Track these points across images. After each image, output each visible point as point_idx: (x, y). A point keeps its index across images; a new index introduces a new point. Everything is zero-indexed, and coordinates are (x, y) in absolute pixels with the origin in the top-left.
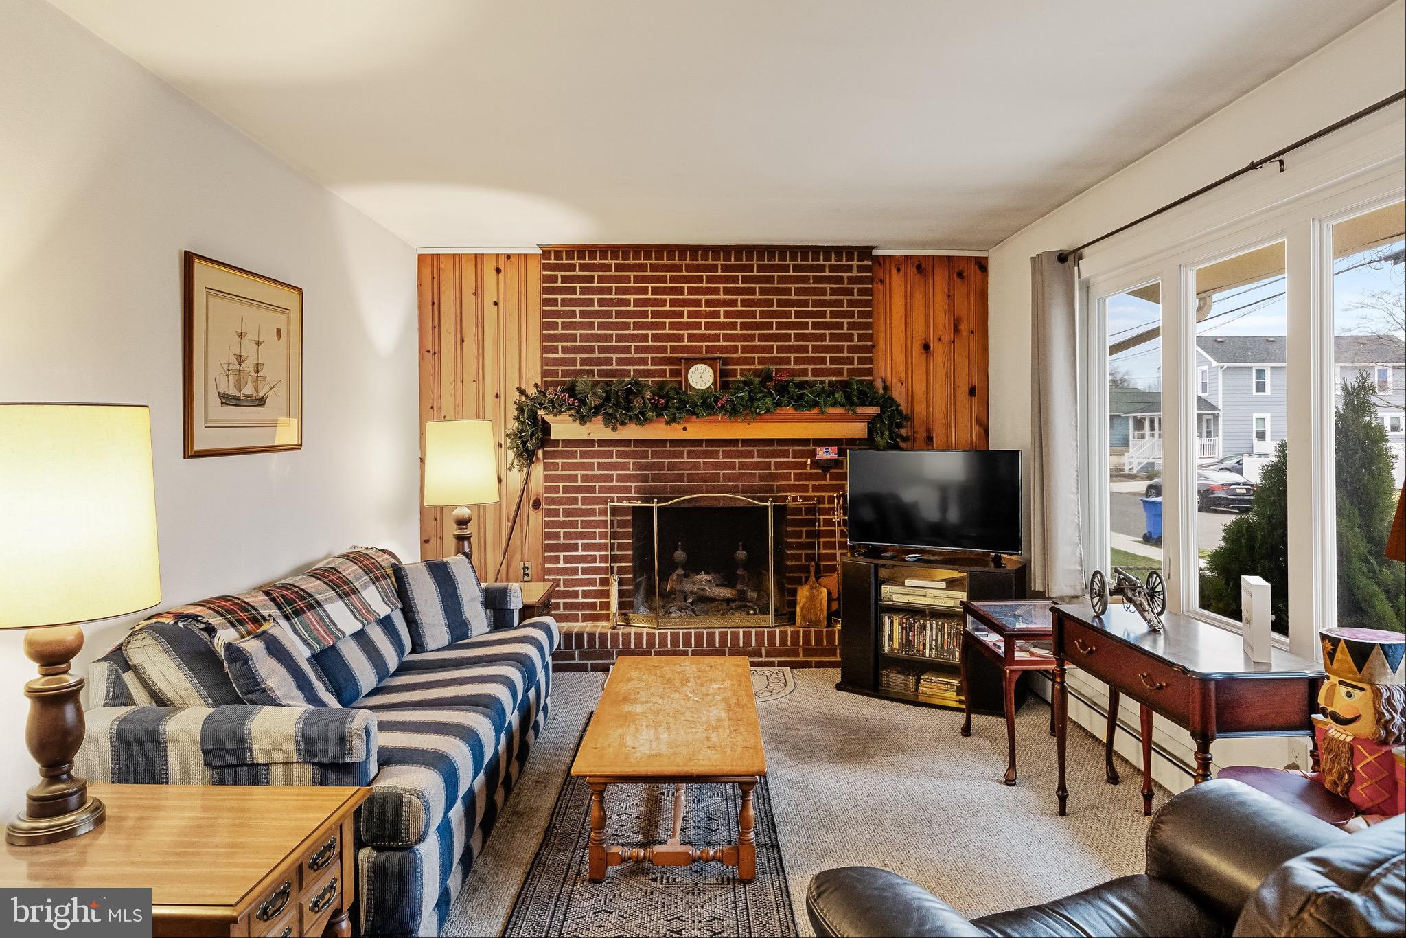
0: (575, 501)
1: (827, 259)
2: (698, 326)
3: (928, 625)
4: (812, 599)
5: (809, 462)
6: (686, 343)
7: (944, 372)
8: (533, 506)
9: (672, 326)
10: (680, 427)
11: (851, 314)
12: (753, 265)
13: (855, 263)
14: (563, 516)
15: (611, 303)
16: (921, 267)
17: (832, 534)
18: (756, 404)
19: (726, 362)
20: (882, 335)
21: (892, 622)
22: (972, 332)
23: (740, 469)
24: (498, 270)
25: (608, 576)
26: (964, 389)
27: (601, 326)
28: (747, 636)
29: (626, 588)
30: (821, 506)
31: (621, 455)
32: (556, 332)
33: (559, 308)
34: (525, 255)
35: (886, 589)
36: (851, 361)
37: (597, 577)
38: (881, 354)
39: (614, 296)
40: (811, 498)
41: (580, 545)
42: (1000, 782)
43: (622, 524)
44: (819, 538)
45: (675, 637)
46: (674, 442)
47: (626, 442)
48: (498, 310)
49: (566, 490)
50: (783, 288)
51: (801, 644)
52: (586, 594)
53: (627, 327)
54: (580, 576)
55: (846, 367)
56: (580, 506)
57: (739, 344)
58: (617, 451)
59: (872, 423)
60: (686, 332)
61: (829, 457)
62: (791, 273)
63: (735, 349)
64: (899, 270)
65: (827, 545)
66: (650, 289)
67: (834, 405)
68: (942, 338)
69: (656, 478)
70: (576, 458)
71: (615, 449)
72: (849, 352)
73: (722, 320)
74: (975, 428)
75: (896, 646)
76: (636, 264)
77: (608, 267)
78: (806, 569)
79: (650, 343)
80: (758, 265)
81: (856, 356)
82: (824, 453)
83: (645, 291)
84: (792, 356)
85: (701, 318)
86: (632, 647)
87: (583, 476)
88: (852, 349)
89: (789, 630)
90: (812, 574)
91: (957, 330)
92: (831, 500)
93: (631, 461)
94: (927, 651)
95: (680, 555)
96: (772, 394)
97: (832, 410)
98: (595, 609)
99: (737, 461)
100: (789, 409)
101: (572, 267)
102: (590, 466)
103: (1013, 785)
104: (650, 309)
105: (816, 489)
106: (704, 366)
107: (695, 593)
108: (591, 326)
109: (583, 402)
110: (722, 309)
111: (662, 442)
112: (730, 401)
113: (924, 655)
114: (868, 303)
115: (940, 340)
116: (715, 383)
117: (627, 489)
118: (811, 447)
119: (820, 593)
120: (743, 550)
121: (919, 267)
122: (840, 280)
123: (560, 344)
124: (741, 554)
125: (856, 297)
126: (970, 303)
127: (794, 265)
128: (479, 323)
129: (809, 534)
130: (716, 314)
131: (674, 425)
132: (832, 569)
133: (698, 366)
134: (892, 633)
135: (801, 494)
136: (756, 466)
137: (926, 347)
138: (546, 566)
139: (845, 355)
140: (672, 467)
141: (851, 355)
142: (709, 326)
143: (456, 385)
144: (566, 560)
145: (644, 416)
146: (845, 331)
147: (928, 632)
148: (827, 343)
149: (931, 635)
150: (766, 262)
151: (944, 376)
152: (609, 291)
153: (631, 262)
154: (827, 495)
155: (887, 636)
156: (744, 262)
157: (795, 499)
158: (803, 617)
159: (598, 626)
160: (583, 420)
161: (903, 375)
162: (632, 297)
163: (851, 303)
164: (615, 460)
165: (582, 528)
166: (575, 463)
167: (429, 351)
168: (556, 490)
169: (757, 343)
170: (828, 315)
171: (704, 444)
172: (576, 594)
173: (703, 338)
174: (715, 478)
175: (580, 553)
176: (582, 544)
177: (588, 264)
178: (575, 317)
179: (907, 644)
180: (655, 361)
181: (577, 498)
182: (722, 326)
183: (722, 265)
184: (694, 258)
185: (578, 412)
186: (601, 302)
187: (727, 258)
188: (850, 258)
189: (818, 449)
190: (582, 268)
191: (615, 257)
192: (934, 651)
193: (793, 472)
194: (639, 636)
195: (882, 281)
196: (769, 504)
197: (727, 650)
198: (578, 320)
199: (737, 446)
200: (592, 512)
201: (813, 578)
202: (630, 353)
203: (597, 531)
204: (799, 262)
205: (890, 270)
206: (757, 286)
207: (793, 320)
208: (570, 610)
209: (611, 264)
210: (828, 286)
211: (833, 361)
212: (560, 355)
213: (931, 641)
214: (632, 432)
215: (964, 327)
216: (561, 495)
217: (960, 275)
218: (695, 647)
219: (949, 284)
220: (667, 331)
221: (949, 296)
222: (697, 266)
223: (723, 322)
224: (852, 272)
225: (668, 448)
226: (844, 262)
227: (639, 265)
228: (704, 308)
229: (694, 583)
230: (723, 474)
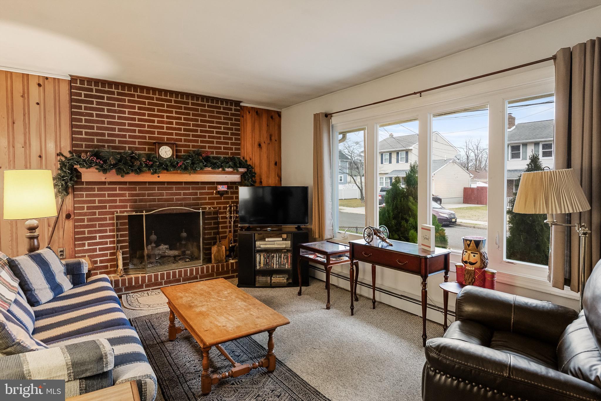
0: (94, 214)
1: (222, 104)
2: (163, 128)
3: (275, 256)
4: (219, 251)
5: (215, 192)
6: (156, 135)
7: (266, 155)
8: (66, 218)
9: (149, 126)
10: (156, 175)
11: (232, 129)
12: (189, 102)
13: (233, 107)
14: (87, 222)
15: (115, 111)
16: (258, 112)
17: (225, 222)
18: (195, 166)
19: (177, 146)
20: (243, 139)
21: (260, 256)
22: (276, 141)
23: (183, 195)
24: (39, 85)
25: (115, 251)
26: (273, 163)
27: (109, 123)
28: (191, 271)
29: (125, 256)
30: (220, 211)
31: (121, 189)
32: (81, 124)
33: (83, 111)
34: (59, 79)
35: (258, 243)
36: (232, 149)
37: (109, 252)
38: (242, 147)
39: (116, 108)
40: (216, 208)
42: (325, 309)
43: (122, 224)
44: (219, 225)
45: (156, 276)
47: (125, 183)
48: (40, 108)
49: (89, 208)
50: (203, 115)
51: (215, 271)
52: (101, 262)
53: (124, 125)
54: (98, 253)
55: (230, 151)
56: (97, 216)
57: (183, 138)
59: (243, 175)
60: (156, 130)
61: (223, 190)
62: (206, 108)
63: (180, 140)
64: (249, 113)
65: (222, 228)
66: (137, 107)
67: (229, 167)
68: (265, 142)
69: (141, 201)
70: (95, 191)
71: (118, 186)
74: (277, 178)
75: (262, 265)
76: (129, 94)
77: (113, 93)
78: (215, 238)
79: (137, 134)
80: (191, 103)
81: (234, 147)
82: (221, 188)
83: (134, 108)
84: (207, 145)
85: (164, 124)
86: (133, 284)
87: (99, 200)
88: (232, 144)
89: (210, 266)
90: (218, 240)
91: (271, 139)
92: (225, 208)
93: (127, 192)
94: (275, 266)
95: (154, 237)
96: (203, 162)
97: (227, 169)
98: (107, 268)
99: (182, 192)
100: (210, 169)
101: (91, 90)
102: (103, 195)
103: (329, 309)
104: (137, 117)
105: (217, 203)
106: (167, 147)
107: (160, 255)
108: (103, 122)
109: (105, 162)
110: (174, 121)
111: (144, 183)
112: (184, 164)
113: (274, 267)
114: (238, 125)
115: (265, 143)
116: (173, 155)
118: (215, 185)
119: (222, 248)
120: (185, 232)
121: (257, 112)
122: (227, 114)
123: (84, 130)
124: (184, 234)
125: (234, 122)
126: (275, 129)
127: (208, 105)
128: (26, 114)
129: (215, 223)
130: (172, 123)
131: (154, 175)
132: (225, 237)
133: (164, 147)
134: (260, 260)
135: (212, 206)
136: (191, 194)
137: (260, 145)
138: (77, 249)
139: (230, 146)
140: (149, 195)
141: (232, 146)
142: (168, 128)
144: (90, 245)
145: (140, 170)
146: (229, 136)
147: (275, 258)
148: (222, 140)
149: (276, 260)
150: (195, 102)
151: (266, 158)
152: (113, 105)
153: (126, 92)
154: (222, 206)
155: (258, 262)
156: (185, 100)
157: (210, 208)
158: (215, 259)
160: (105, 171)
161: (251, 156)
162: (127, 110)
164: (118, 192)
165: (99, 227)
166: (94, 194)
168: (82, 208)
169: (191, 138)
170: (222, 128)
171: (166, 184)
173: (165, 134)
174: (172, 200)
175: (98, 241)
176: (99, 236)
177: (101, 90)
178: (93, 117)
179: (266, 264)
180: (140, 143)
181: (95, 212)
182: (175, 129)
183: (174, 100)
184: (160, 95)
185: (102, 167)
186: (109, 111)
187: (177, 97)
188: (231, 105)
189: (219, 186)
190: (97, 91)
191: (117, 88)
192: (277, 266)
193: (207, 196)
194: (136, 279)
195: (243, 117)
196: (200, 211)
197: (181, 278)
198: (95, 118)
199: (182, 185)
200: (105, 219)
201: (218, 243)
202: (126, 138)
203: (108, 228)
204: (210, 104)
205: (246, 112)
206: (191, 112)
207: (207, 129)
210: (222, 116)
211: (225, 148)
212: (84, 136)
213: (276, 261)
214: (132, 178)
215: (273, 138)
216: (85, 211)
217: (272, 117)
218: (166, 279)
219: (268, 121)
220: (146, 129)
221: (268, 125)
222: (162, 99)
223: (175, 127)
224: (232, 111)
225: (147, 186)
226: (229, 106)
227: (131, 94)
228: (165, 120)
229: (159, 250)
230: (176, 198)
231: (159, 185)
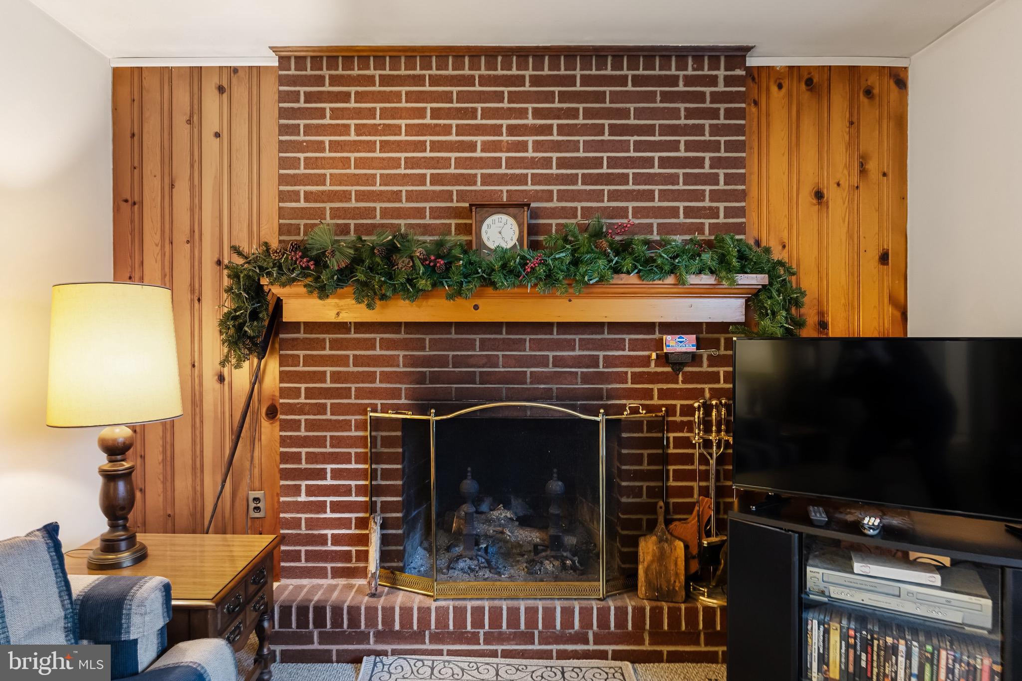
0: (322, 409)
1: (682, 66)
2: (497, 163)
3: (902, 647)
4: (661, 557)
5: (654, 356)
6: (478, 187)
7: (845, 230)
8: (267, 414)
9: (460, 163)
10: (469, 304)
11: (715, 146)
12: (574, 77)
13: (721, 73)
14: (306, 430)
15: (373, 130)
16: (811, 81)
17: (689, 459)
18: (582, 269)
19: (535, 214)
20: (756, 176)
21: (827, 630)
22: (884, 175)
23: (554, 366)
24: (221, 89)
25: (367, 516)
26: (873, 255)
27: (360, 163)
28: (567, 613)
29: (394, 532)
30: (670, 419)
31: (386, 345)
32: (297, 172)
33: (301, 138)
34: (259, 68)
35: (816, 574)
36: (714, 213)
37: (353, 516)
38: (754, 205)
39: (377, 121)
40: (658, 408)
41: (329, 471)
43: (387, 442)
44: (668, 464)
45: (460, 613)
46: (462, 327)
47: (394, 327)
48: (221, 143)
49: (310, 393)
50: (618, 109)
51: (648, 624)
52: (337, 540)
53: (395, 163)
54: (329, 515)
55: (707, 222)
56: (328, 416)
57: (555, 188)
58: (381, 339)
59: (754, 299)
60: (479, 172)
61: (684, 349)
62: (630, 88)
63: (548, 196)
64: (780, 87)
65: (679, 476)
66: (429, 111)
67: (700, 272)
68: (841, 181)
69: (436, 378)
70: (324, 349)
71: (378, 337)
72: (711, 200)
73: (530, 154)
74: (889, 310)
75: (835, 673)
76: (409, 76)
77: (370, 80)
78: (651, 509)
79: (428, 187)
80: (582, 76)
81: (722, 206)
82: (676, 344)
83: (421, 113)
84: (631, 205)
85: (501, 151)
86: (396, 624)
87: (333, 374)
88: (716, 196)
89: (630, 604)
90: (661, 519)
91: (863, 171)
92: (688, 411)
93: (401, 353)
95: (469, 485)
96: (606, 255)
97: (693, 279)
98: (350, 561)
99: (551, 354)
100: (633, 278)
101: (319, 81)
102: (343, 361)
104: (428, 138)
105: (663, 394)
106: (504, 218)
107: (491, 537)
108: (345, 163)
109: (321, 265)
110: (530, 139)
111: (444, 326)
112: (544, 263)
114: (740, 130)
115: (838, 184)
116: (520, 239)
117: (396, 394)
118: (657, 336)
119: (673, 549)
120: (559, 479)
121: (809, 82)
122: (700, 97)
123: (302, 189)
124: (556, 486)
125: (722, 121)
126: (880, 133)
127: (634, 77)
128: (196, 163)
129: (652, 459)
130: (523, 147)
131: (459, 301)
132: (688, 508)
133: (496, 217)
134: (826, 648)
135: (643, 402)
136: (578, 362)
137: (819, 195)
138: (282, 499)
139: (707, 203)
140: (458, 362)
141: (714, 204)
142: (511, 163)
143: (163, 247)
144: (310, 491)
145: (413, 286)
146: (707, 170)
147: (902, 658)
148: (681, 187)
149: (909, 666)
150: (594, 72)
151: (844, 238)
152: (371, 113)
153: (403, 72)
154: (678, 403)
155: (815, 654)
156: (563, 72)
157: (635, 411)
158: (649, 583)
159: (351, 587)
160: (323, 291)
161: (785, 234)
162: (403, 123)
163: (715, 130)
164: (378, 352)
165: (332, 446)
166: (322, 356)
167: (126, 201)
168: (296, 393)
169: (580, 187)
170: (682, 146)
171: (504, 330)
172: (323, 540)
173: (502, 180)
174: (521, 378)
175: (329, 482)
176: (332, 470)
177: (342, 76)
178: (323, 151)
180: (436, 213)
181: (325, 405)
182: (532, 163)
183: (530, 76)
184: (491, 66)
185: (317, 279)
186: (360, 130)
187: (538, 66)
188: (714, 66)
189: (669, 337)
190: (335, 80)
191: (380, 66)
193: (630, 370)
194: (406, 612)
195: (756, 103)
196: (599, 417)
197: (536, 631)
198: (327, 154)
199: (552, 334)
200: (346, 425)
201: (661, 525)
202: (401, 201)
203: (353, 451)
204: (641, 72)
205: (768, 89)
206: (581, 106)
207: (632, 154)
208: (314, 561)
209: (373, 77)
210: (682, 106)
211: (689, 212)
212: (302, 204)
215: (872, 166)
216: (302, 400)
217: (868, 93)
218: (490, 627)
219: (851, 107)
220: (452, 171)
221: (851, 123)
222: (496, 77)
223: (532, 158)
224: (716, 85)
225: (453, 336)
226: (706, 72)
227: (414, 76)
228: (504, 138)
229: (489, 521)
230: (531, 372)
231: (484, 333)
